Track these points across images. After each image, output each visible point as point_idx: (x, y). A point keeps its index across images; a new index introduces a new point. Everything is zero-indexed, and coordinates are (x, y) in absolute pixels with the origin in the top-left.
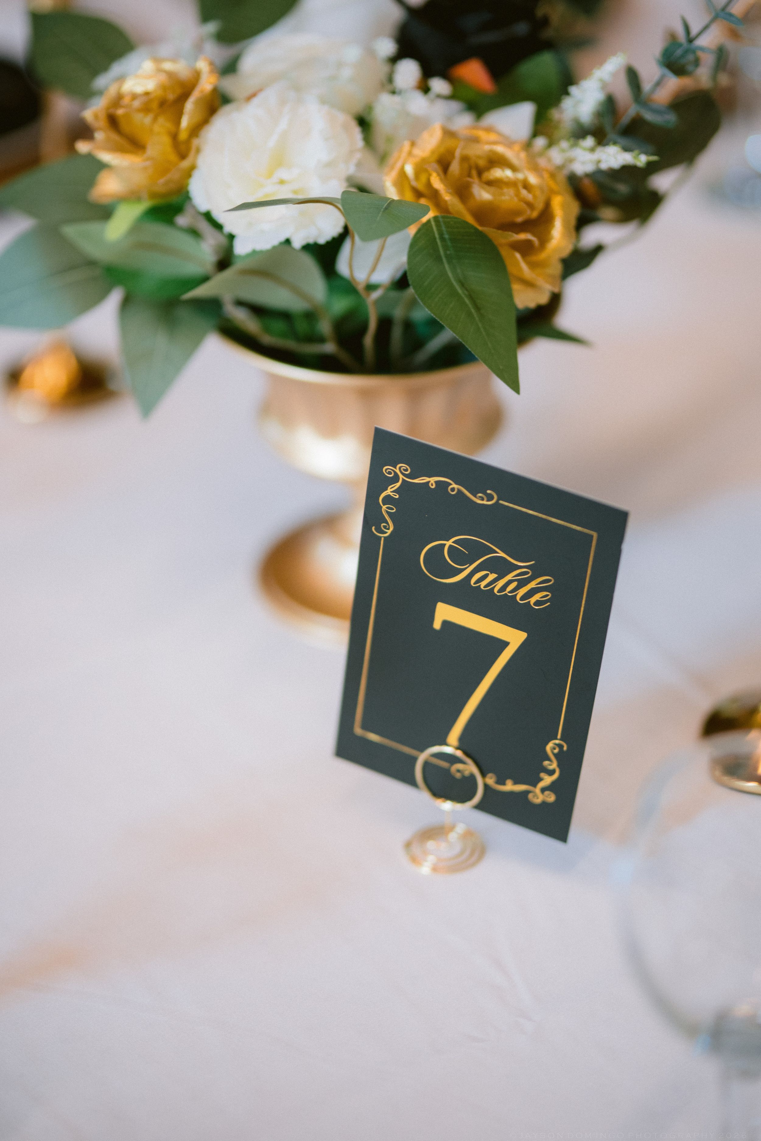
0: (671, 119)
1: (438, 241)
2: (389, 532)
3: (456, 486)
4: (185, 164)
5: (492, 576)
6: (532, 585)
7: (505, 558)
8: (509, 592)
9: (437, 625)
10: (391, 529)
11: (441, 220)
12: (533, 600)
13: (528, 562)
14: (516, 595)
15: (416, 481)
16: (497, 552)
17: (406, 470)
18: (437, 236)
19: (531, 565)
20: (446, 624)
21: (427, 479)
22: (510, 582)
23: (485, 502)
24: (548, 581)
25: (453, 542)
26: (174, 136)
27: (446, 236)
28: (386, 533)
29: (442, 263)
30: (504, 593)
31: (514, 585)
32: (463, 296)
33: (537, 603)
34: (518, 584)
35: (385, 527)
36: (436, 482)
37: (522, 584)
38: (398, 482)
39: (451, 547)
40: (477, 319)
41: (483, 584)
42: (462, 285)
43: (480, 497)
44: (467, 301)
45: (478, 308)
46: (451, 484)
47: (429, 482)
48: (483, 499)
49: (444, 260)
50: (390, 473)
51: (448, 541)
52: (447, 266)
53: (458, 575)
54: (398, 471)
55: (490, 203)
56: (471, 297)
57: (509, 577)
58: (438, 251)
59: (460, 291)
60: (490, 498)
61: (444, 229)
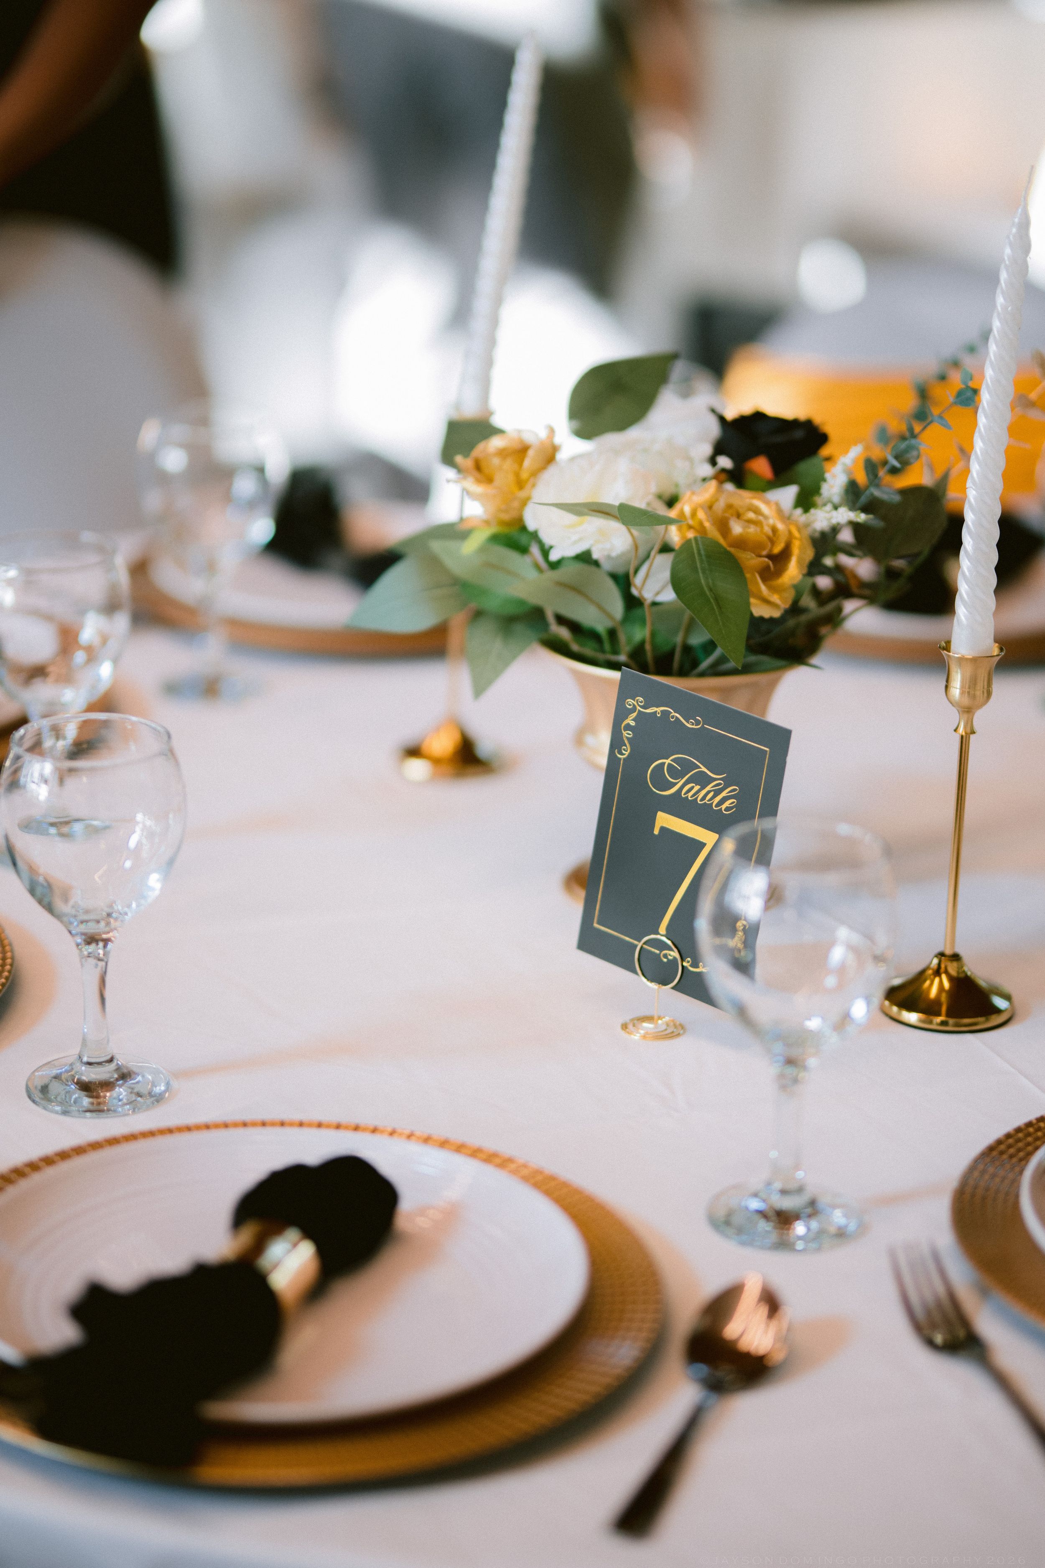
0: (897, 498)
1: (696, 555)
2: (627, 753)
3: (674, 714)
4: (522, 494)
5: (697, 788)
6: (724, 794)
7: (705, 773)
8: (708, 801)
9: (656, 832)
10: (629, 751)
11: (699, 539)
12: (724, 807)
13: (721, 775)
14: (713, 803)
15: (648, 711)
16: (701, 768)
17: (641, 702)
18: (695, 551)
19: (724, 777)
20: (663, 829)
21: (655, 709)
22: (709, 792)
23: (694, 727)
24: (734, 790)
25: (671, 760)
26: (517, 475)
27: (702, 552)
28: (624, 754)
29: (697, 572)
30: (703, 802)
31: (711, 794)
32: (710, 597)
33: (727, 809)
34: (714, 793)
35: (624, 750)
36: (662, 711)
37: (717, 793)
38: (635, 712)
39: (669, 765)
40: (717, 613)
41: (690, 794)
42: (711, 590)
43: (691, 722)
44: (712, 601)
45: (720, 607)
46: (672, 713)
47: (657, 711)
48: (693, 725)
49: (700, 571)
50: (630, 705)
51: (667, 759)
52: (701, 575)
53: (674, 787)
54: (635, 703)
55: (741, 535)
56: (716, 599)
57: (708, 788)
58: (696, 563)
59: (708, 593)
60: (698, 723)
61: (701, 546)
